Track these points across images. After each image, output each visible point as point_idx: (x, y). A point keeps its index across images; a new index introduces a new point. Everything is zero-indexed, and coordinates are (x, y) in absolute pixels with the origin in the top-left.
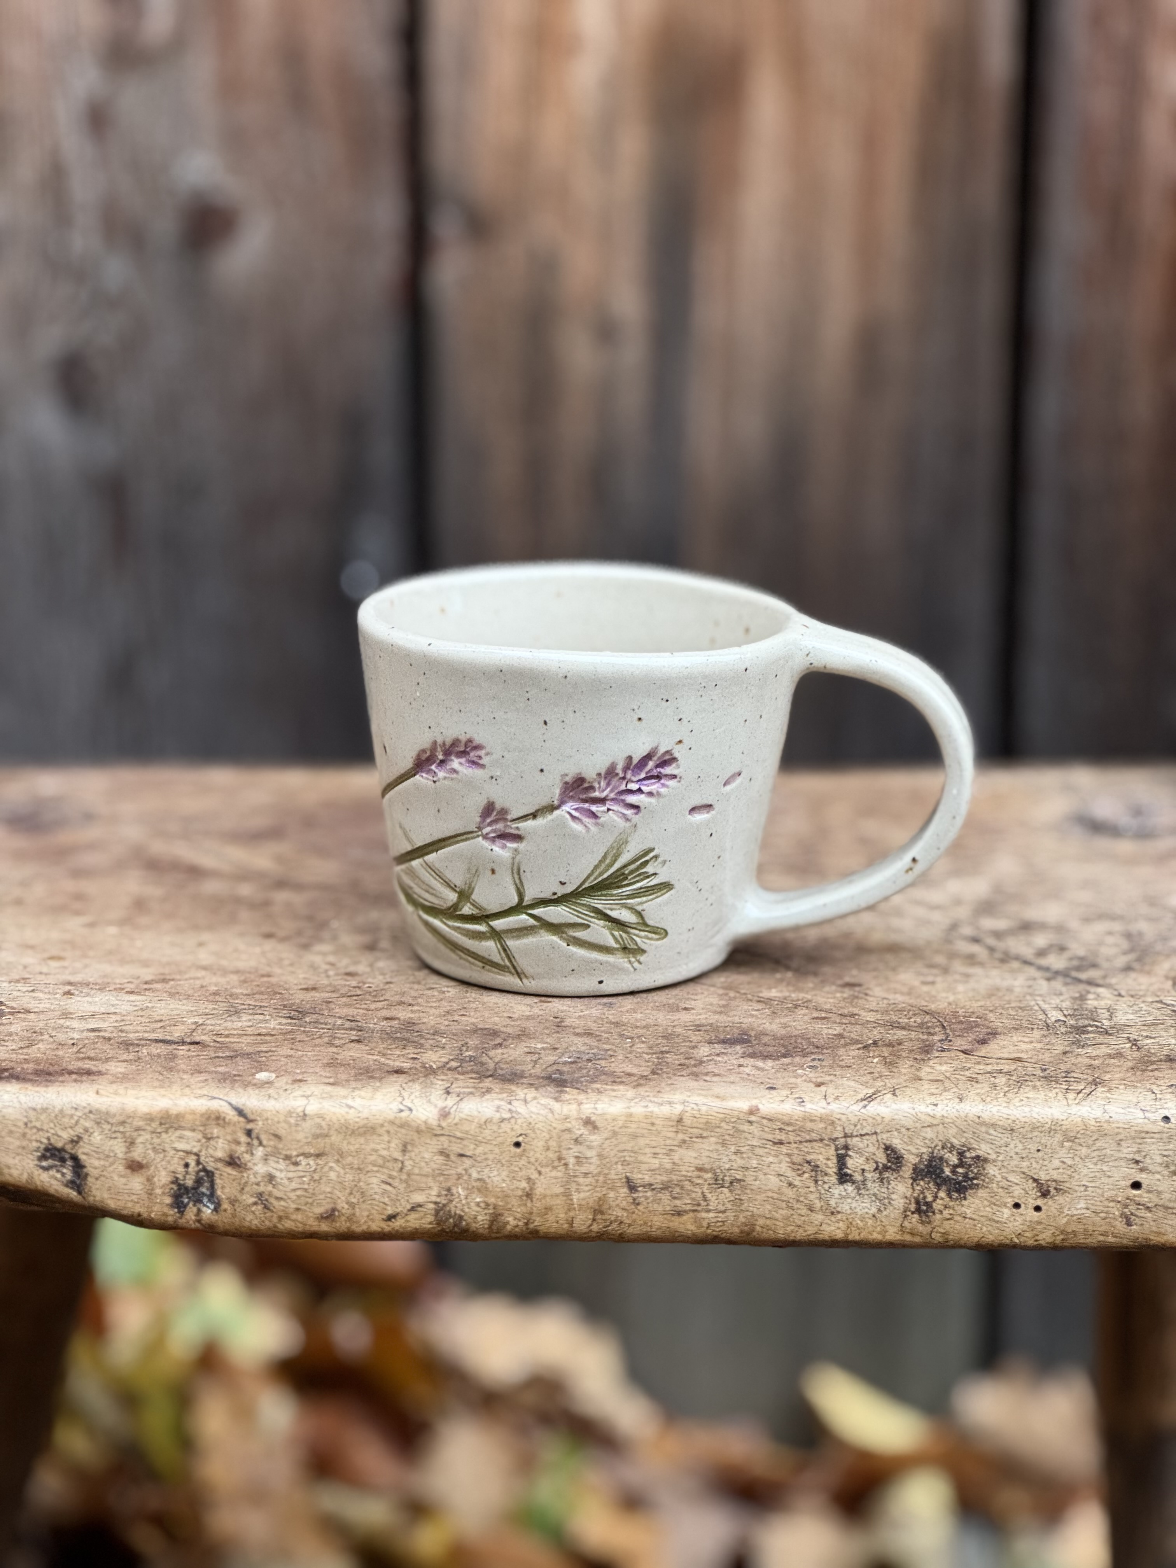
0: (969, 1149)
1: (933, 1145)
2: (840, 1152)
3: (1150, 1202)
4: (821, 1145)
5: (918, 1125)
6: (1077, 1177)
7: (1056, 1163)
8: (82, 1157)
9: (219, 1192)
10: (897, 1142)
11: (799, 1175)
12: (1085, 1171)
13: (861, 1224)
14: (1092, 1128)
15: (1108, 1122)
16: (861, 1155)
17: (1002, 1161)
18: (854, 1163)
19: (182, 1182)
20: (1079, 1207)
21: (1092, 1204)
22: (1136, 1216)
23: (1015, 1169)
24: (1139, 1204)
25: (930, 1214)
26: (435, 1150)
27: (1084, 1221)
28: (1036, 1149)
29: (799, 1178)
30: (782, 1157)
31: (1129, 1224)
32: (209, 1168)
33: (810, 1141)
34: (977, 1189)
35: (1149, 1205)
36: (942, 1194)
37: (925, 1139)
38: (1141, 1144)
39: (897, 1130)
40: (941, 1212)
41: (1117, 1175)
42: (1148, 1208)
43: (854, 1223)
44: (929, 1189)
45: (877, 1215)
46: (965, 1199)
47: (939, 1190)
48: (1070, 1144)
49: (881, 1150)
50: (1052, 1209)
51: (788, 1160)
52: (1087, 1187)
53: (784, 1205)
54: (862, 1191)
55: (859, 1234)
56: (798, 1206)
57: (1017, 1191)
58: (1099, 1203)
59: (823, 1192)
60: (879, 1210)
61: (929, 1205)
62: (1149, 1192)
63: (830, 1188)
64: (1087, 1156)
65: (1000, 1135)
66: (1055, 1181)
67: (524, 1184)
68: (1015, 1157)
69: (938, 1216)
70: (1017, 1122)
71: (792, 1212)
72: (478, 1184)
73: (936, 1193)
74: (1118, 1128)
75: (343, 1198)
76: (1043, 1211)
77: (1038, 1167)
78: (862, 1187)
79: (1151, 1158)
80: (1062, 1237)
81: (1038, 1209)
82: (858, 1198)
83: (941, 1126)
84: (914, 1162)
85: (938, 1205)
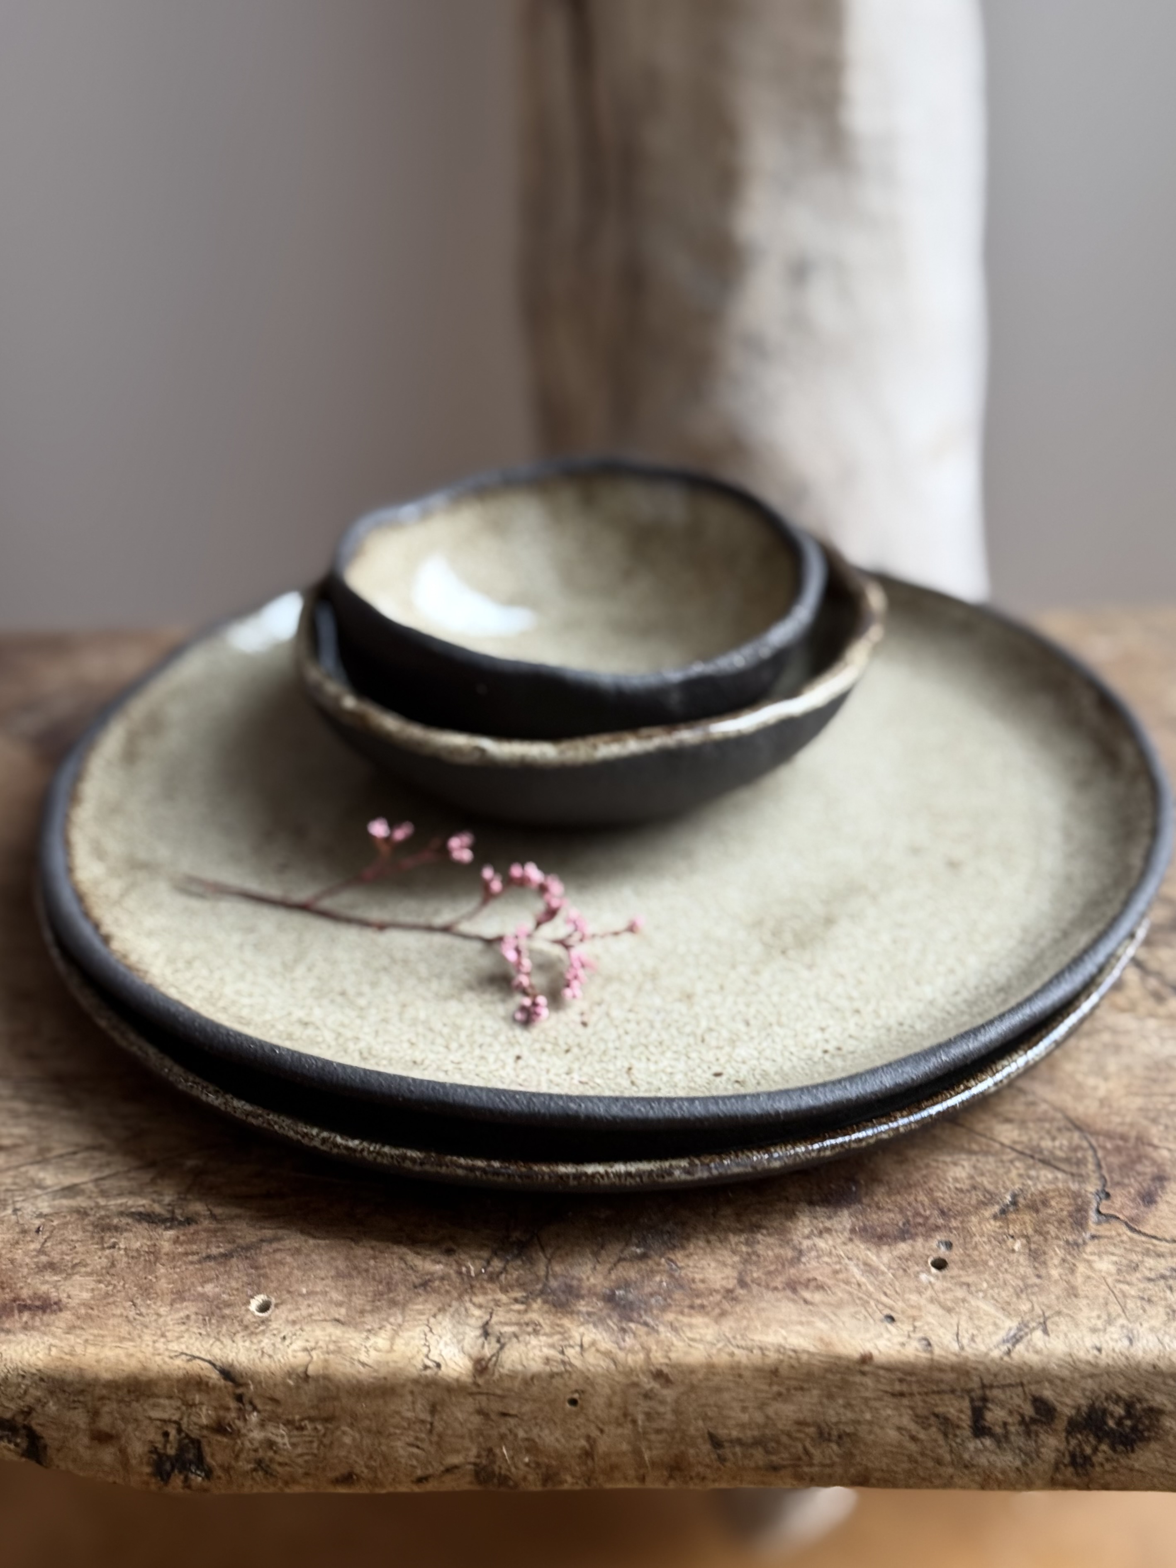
0: (1140, 1401)
1: (1094, 1397)
2: (976, 1404)
4: (952, 1396)
8: (38, 1429)
9: (208, 1459)
10: (1048, 1393)
11: (925, 1428)
13: (1000, 1476)
16: (1003, 1407)
18: (995, 1415)
19: (162, 1451)
25: (1089, 1466)
26: (471, 1410)
29: (924, 1431)
30: (903, 1410)
32: (193, 1436)
33: (939, 1392)
34: (1149, 1442)
36: (1104, 1447)
37: (1084, 1390)
39: (1049, 1381)
40: (1102, 1465)
43: (992, 1475)
44: (1087, 1442)
45: (1022, 1468)
46: (1133, 1452)
47: (1100, 1443)
49: (1029, 1402)
51: (911, 1413)
54: (1004, 1445)
56: (922, 1459)
59: (954, 1444)
60: (1025, 1464)
61: (1088, 1458)
63: (963, 1441)
67: (583, 1442)
69: (1098, 1469)
71: (916, 1464)
72: (527, 1444)
73: (1097, 1446)
75: (362, 1463)
78: (1003, 1440)
82: (998, 1451)
83: (1106, 1376)
84: (1069, 1414)
85: (1099, 1458)
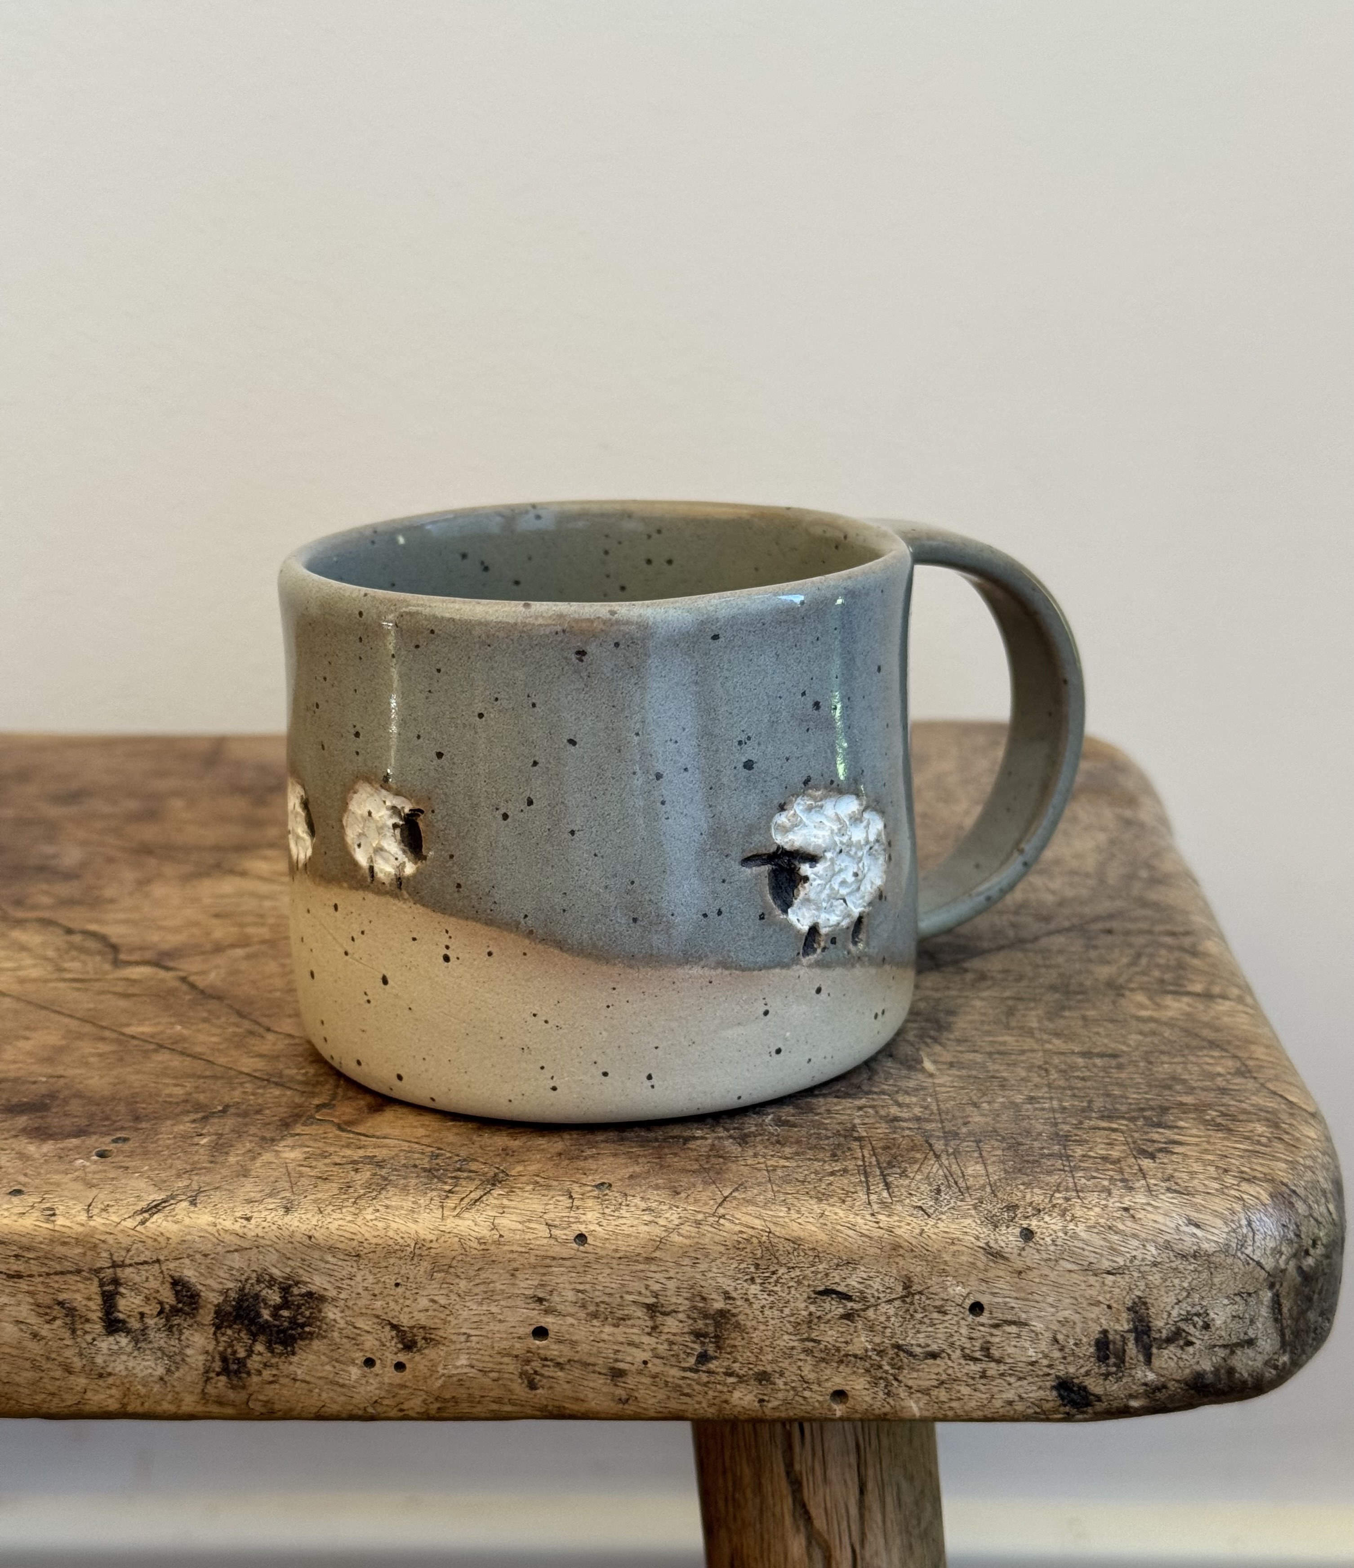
0: (297, 1283)
1: (243, 1278)
2: (107, 1288)
3: (561, 1356)
4: (78, 1279)
5: (219, 1248)
6: (454, 1322)
7: (424, 1302)
10: (189, 1273)
11: (48, 1322)
12: (465, 1314)
13: (143, 1391)
14: (475, 1252)
15: (498, 1243)
16: (138, 1293)
17: (346, 1300)
18: (128, 1304)
20: (459, 1363)
21: (477, 1360)
22: (542, 1375)
23: (364, 1311)
24: (546, 1359)
25: (244, 1375)
27: (468, 1384)
28: (393, 1282)
29: (47, 1326)
30: (20, 1296)
31: (532, 1386)
33: (62, 1273)
34: (311, 1339)
35: (561, 1360)
36: (259, 1347)
37: (231, 1268)
38: (544, 1275)
39: (189, 1256)
40: (259, 1373)
41: (512, 1318)
42: (558, 1364)
43: (132, 1389)
44: (239, 1340)
45: (166, 1378)
46: (294, 1354)
47: (255, 1341)
48: (443, 1274)
49: (168, 1286)
50: (421, 1367)
51: (32, 1301)
52: (469, 1336)
53: (28, 1365)
54: (143, 1345)
55: (143, 1404)
56: (49, 1366)
57: (370, 1342)
58: (487, 1359)
59: (84, 1345)
60: (168, 1371)
61: (242, 1362)
62: (560, 1342)
63: (94, 1340)
64: (468, 1293)
65: (340, 1263)
66: (424, 1328)
68: (364, 1294)
69: (255, 1379)
70: (365, 1245)
71: (42, 1374)
73: (251, 1347)
74: (512, 1251)
76: (407, 1370)
77: (398, 1308)
78: (141, 1338)
79: (560, 1295)
80: (437, 1405)
81: (400, 1367)
82: (136, 1353)
83: (255, 1250)
84: (216, 1302)
85: (254, 1363)
